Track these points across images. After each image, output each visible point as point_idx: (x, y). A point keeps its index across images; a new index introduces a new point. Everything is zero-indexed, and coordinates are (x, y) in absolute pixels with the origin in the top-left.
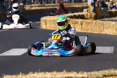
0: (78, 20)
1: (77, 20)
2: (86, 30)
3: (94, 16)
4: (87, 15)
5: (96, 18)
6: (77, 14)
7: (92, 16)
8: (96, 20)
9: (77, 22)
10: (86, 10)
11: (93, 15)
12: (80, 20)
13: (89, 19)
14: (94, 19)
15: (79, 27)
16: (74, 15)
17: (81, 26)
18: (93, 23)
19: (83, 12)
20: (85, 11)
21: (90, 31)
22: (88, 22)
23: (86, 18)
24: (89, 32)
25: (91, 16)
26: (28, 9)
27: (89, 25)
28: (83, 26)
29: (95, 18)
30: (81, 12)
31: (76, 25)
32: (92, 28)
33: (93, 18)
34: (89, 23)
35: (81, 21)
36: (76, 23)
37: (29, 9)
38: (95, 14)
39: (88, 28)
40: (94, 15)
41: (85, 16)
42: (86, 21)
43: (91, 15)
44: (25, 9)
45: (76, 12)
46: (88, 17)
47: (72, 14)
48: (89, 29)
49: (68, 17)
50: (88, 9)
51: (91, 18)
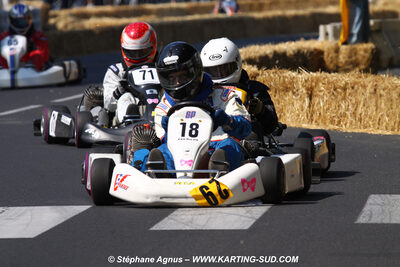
0: (294, 74)
1: (289, 74)
2: (332, 122)
3: (367, 55)
4: (337, 50)
5: (376, 65)
6: (289, 47)
7: (360, 58)
8: (375, 72)
9: (292, 83)
10: (329, 28)
11: (362, 53)
12: (303, 76)
13: (346, 71)
14: (366, 71)
15: (297, 105)
16: (275, 54)
17: (307, 100)
18: (364, 87)
19: (316, 37)
20: (327, 34)
21: (351, 123)
22: (342, 84)
23: (331, 66)
24: (345, 128)
25: (354, 58)
26: (66, 26)
27: (344, 98)
28: (316, 100)
29: (371, 66)
30: (307, 39)
31: (287, 98)
32: (360, 110)
33: (362, 67)
34: (345, 89)
35: (306, 81)
36: (287, 89)
37: (70, 27)
38: (370, 46)
39: (342, 110)
40: (366, 51)
41: (327, 58)
42: (333, 77)
43: (356, 54)
44: (54, 27)
45: (285, 41)
46: (342, 58)
47: (267, 49)
48: (345, 115)
49: (250, 61)
50: (338, 25)
51: (355, 64)
